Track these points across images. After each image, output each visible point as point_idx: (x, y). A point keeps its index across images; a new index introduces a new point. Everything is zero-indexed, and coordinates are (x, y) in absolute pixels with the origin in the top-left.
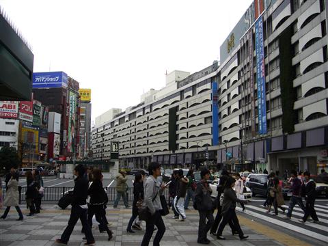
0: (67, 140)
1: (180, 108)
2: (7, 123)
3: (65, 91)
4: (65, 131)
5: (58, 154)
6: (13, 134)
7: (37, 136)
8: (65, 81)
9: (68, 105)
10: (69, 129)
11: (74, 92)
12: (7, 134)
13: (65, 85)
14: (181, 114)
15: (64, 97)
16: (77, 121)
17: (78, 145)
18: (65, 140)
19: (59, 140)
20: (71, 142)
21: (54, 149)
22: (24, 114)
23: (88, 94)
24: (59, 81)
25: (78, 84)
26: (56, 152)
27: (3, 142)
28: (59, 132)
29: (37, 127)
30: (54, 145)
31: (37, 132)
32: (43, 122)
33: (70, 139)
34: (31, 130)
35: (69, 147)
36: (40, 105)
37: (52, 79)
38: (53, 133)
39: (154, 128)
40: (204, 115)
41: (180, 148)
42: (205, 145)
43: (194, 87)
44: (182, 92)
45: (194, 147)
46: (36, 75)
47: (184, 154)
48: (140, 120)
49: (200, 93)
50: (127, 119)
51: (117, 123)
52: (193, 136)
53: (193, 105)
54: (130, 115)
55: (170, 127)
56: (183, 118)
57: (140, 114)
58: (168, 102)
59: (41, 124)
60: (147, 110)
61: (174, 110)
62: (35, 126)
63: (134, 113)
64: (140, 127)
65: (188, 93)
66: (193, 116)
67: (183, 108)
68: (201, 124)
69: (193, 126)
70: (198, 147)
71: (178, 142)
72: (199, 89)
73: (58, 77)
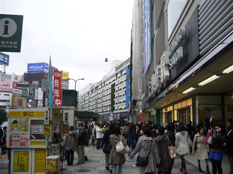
1: (116, 84)
2: (5, 95)
3: (47, 74)
4: (46, 99)
6: (9, 101)
7: (26, 102)
8: (46, 68)
12: (5, 101)
13: (46, 71)
14: (116, 88)
15: (46, 78)
19: (42, 104)
22: (16, 90)
23: (67, 75)
24: (42, 69)
27: (2, 106)
28: (42, 100)
29: (25, 97)
31: (26, 100)
32: (30, 94)
37: (38, 67)
38: (37, 100)
39: (106, 97)
40: (125, 89)
41: (115, 109)
42: (125, 109)
43: (121, 71)
44: (117, 74)
45: (121, 109)
46: (29, 65)
47: (117, 113)
48: (100, 91)
49: (124, 75)
50: (95, 90)
51: (90, 93)
52: (120, 102)
53: (121, 83)
54: (96, 88)
55: (111, 96)
56: (117, 91)
57: (100, 87)
58: (111, 80)
59: (28, 95)
60: (103, 85)
61: (113, 85)
62: (24, 96)
63: (98, 86)
64: (100, 96)
65: (119, 75)
66: (121, 89)
67: (117, 85)
68: (123, 95)
69: (120, 96)
70: (122, 109)
71: (114, 106)
72: (123, 73)
73: (42, 66)
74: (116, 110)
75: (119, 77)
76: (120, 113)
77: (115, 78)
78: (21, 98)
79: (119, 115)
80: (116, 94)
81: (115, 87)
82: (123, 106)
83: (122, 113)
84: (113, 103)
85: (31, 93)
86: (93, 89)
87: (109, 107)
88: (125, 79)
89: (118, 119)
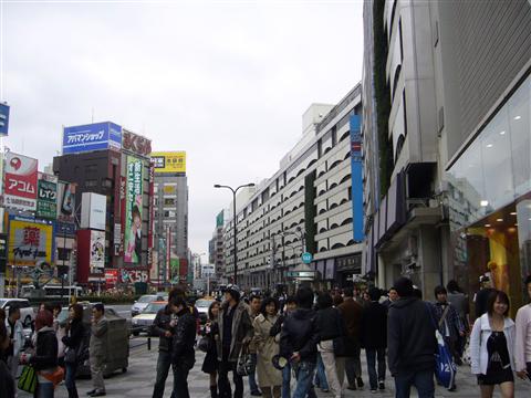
0: (123, 240)
1: (318, 174)
3: (118, 155)
4: (118, 226)
5: (103, 266)
7: (50, 236)
8: (114, 138)
9: (124, 179)
10: (128, 222)
11: (139, 157)
13: (115, 145)
14: (320, 185)
15: (114, 166)
16: (147, 207)
17: (150, 249)
18: (117, 241)
19: (103, 242)
20: (133, 244)
21: (91, 257)
22: (15, 197)
23: (181, 160)
24: (103, 139)
25: (149, 143)
26: (97, 262)
28: (103, 228)
29: (47, 219)
30: (92, 250)
31: (50, 229)
32: (63, 210)
33: (131, 240)
34: (32, 225)
35: (127, 254)
36: (55, 181)
37: (93, 137)
38: (89, 229)
39: (289, 215)
40: (349, 183)
41: (319, 248)
42: (351, 243)
43: (334, 129)
44: (320, 142)
45: (337, 246)
46: (68, 131)
47: (325, 260)
48: (274, 202)
49: (342, 139)
50: (260, 202)
51: (249, 210)
52: (335, 226)
53: (334, 165)
54: (263, 193)
55: (306, 211)
56: (322, 192)
57: (273, 190)
58: (304, 165)
59: (59, 213)
60: (281, 183)
61: (311, 178)
62: (42, 218)
63: (268, 189)
64: (274, 215)
65: (327, 144)
66: (334, 185)
67: (322, 173)
68: (344, 201)
69: (334, 205)
70: (342, 245)
71: (317, 238)
72: (340, 133)
73: (102, 133)
74: (323, 249)
75: (328, 149)
76: (336, 258)
77: (315, 155)
78: (32, 223)
79: (330, 265)
80: (320, 203)
81: (316, 183)
82: (345, 235)
83: (340, 257)
84: (312, 229)
85: (67, 208)
86: (257, 199)
87: (300, 243)
88: (348, 149)
89: (330, 276)
